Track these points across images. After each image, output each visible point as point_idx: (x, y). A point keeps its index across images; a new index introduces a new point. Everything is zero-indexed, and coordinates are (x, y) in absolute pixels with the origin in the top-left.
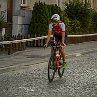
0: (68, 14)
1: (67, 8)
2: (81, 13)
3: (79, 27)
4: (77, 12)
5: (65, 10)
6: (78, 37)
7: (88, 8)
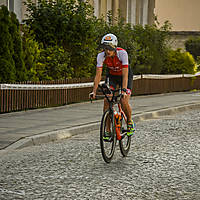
0: (37, 31)
1: (34, 15)
2: (69, 28)
3: (65, 65)
4: (59, 27)
5: (28, 22)
6: (62, 90)
7: (87, 17)
